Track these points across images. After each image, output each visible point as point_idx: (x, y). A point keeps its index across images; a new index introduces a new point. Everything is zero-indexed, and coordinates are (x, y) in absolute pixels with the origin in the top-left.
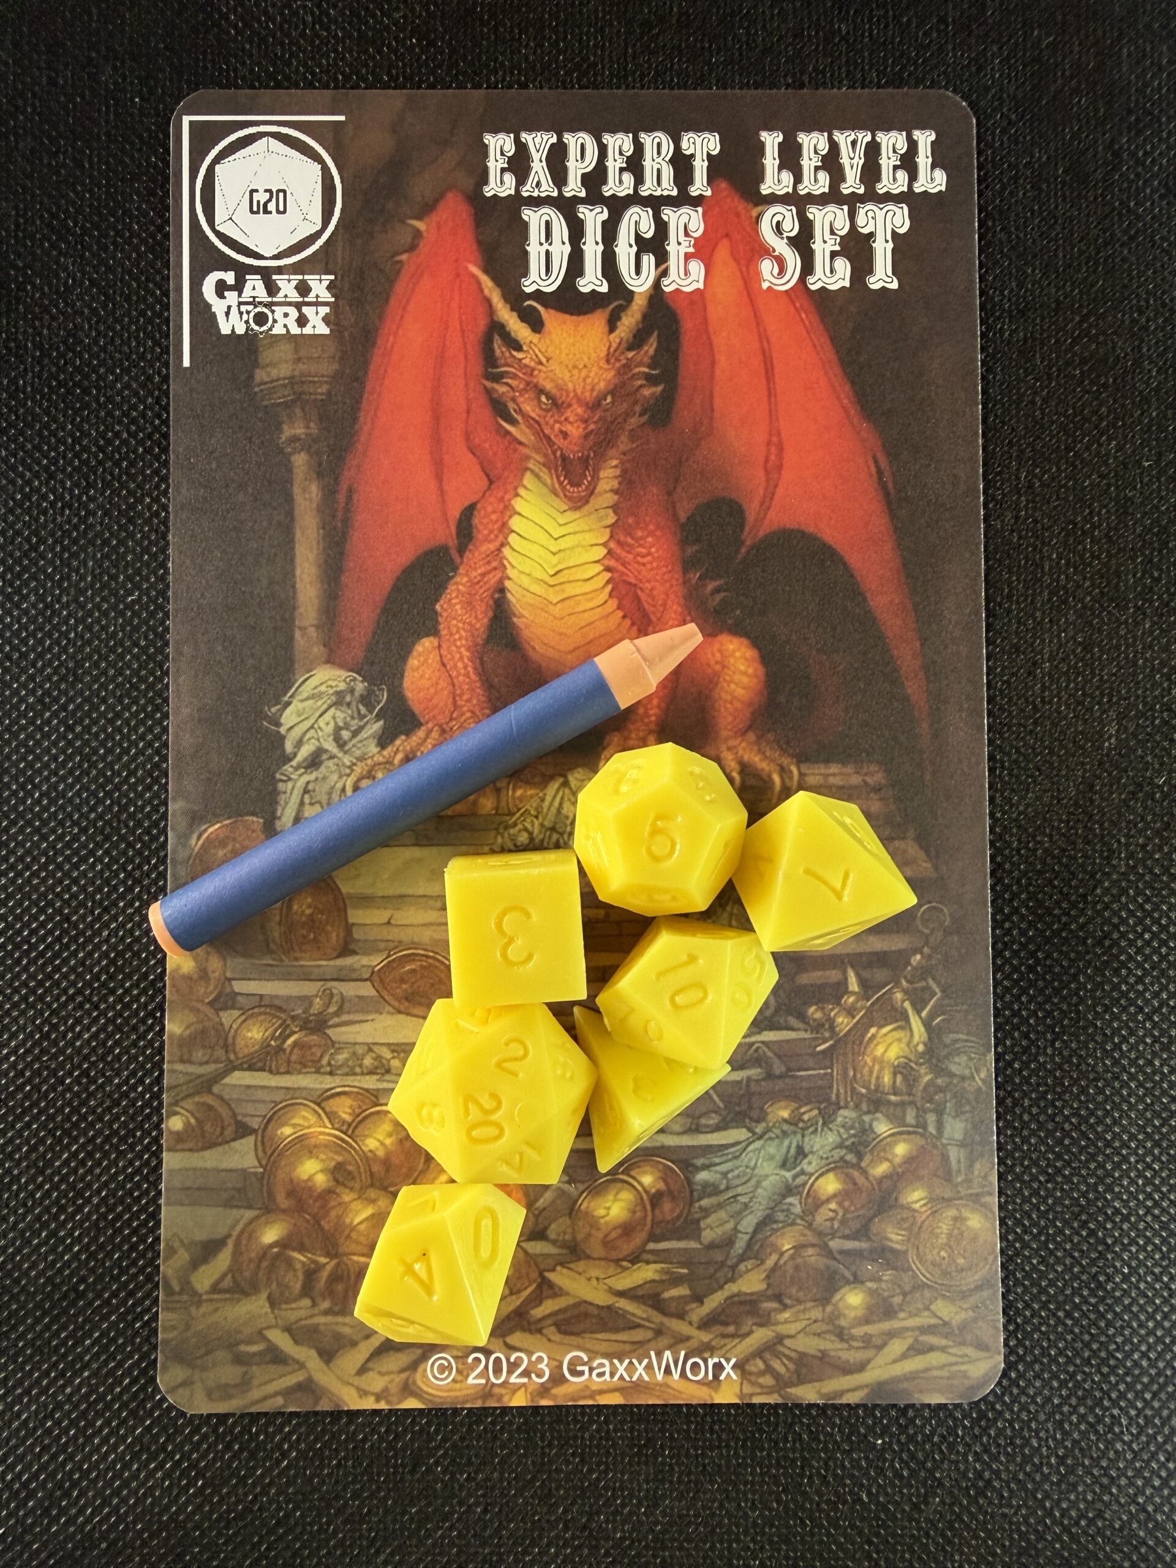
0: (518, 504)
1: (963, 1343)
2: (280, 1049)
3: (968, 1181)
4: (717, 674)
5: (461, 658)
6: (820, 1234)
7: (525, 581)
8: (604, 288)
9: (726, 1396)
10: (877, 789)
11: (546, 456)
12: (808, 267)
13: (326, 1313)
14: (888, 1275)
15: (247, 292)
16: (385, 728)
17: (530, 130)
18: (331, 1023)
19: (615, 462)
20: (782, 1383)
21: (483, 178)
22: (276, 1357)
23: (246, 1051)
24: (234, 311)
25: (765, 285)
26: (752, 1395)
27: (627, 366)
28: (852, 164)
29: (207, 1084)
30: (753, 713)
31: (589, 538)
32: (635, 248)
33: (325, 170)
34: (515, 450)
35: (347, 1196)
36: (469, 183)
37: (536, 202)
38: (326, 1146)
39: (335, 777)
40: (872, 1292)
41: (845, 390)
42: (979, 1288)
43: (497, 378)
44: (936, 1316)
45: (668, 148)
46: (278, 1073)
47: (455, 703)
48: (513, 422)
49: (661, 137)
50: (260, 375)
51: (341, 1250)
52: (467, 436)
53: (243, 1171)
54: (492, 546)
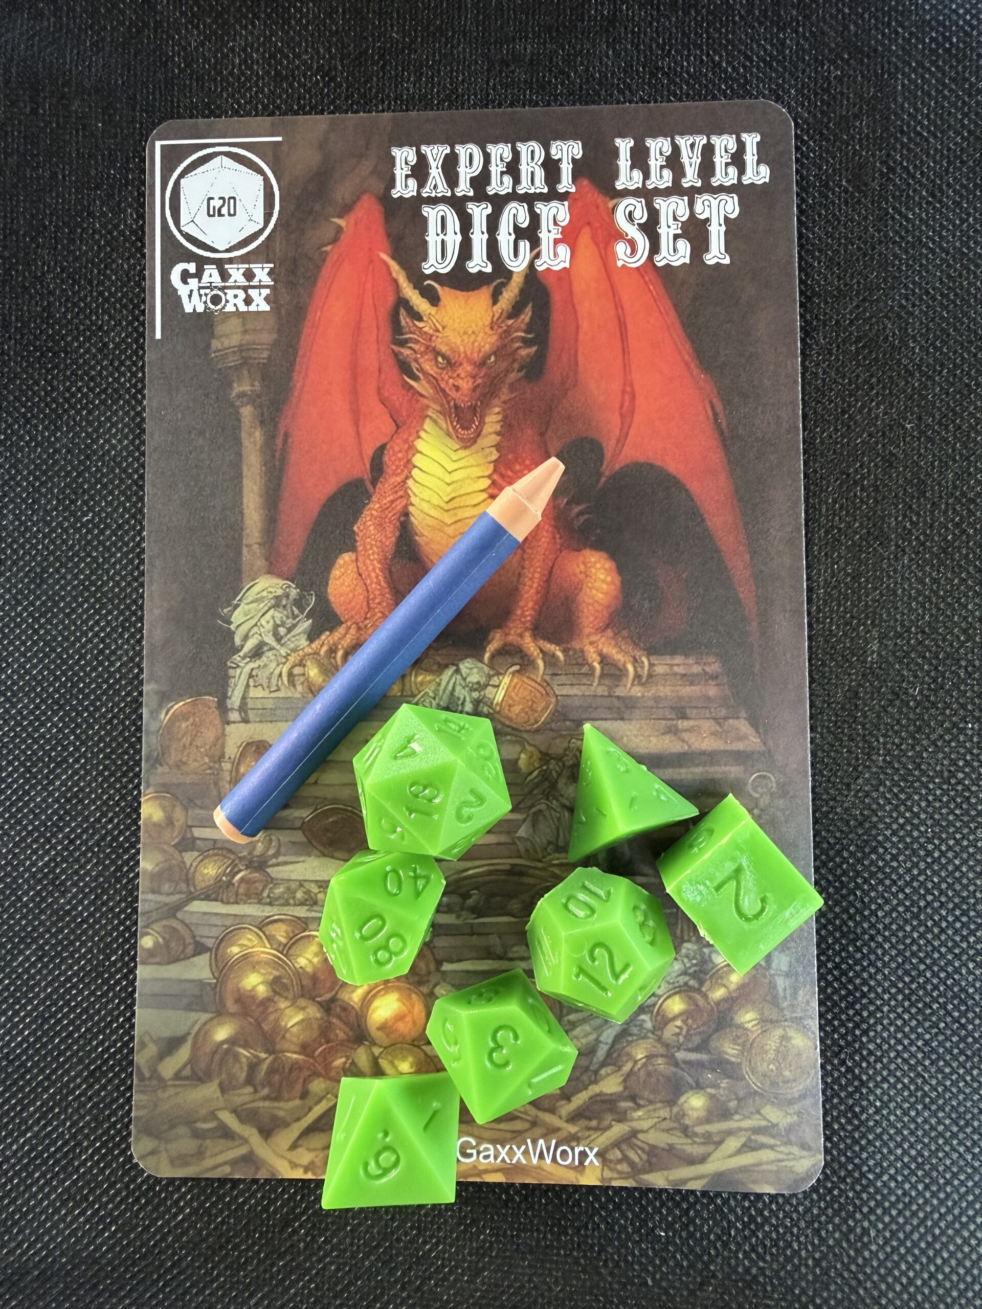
0: (420, 445)
1: (788, 1143)
2: (230, 883)
3: (792, 1007)
4: (581, 582)
5: (374, 569)
6: (667, 1046)
7: (425, 507)
8: (489, 269)
9: (590, 1179)
10: (714, 677)
11: (442, 405)
12: (655, 248)
13: (265, 1099)
14: (724, 1083)
15: (206, 279)
16: (313, 625)
17: (428, 143)
18: (271, 863)
19: (497, 410)
20: (635, 1170)
21: (391, 182)
22: (226, 1133)
23: (203, 885)
24: (195, 294)
25: (620, 264)
26: (611, 1179)
27: (507, 332)
28: (691, 163)
29: (173, 911)
30: (611, 615)
31: (477, 472)
32: (513, 236)
33: (266, 180)
34: (417, 401)
35: (283, 1004)
36: (381, 187)
37: (433, 201)
38: (266, 963)
39: (273, 665)
40: (712, 1097)
41: (686, 349)
42: (803, 1097)
43: (403, 343)
44: (765, 1118)
45: (540, 154)
46: (228, 903)
47: (368, 604)
48: (415, 378)
49: (535, 146)
50: (215, 344)
51: (278, 1047)
52: (379, 391)
53: (201, 983)
54: (399, 479)
